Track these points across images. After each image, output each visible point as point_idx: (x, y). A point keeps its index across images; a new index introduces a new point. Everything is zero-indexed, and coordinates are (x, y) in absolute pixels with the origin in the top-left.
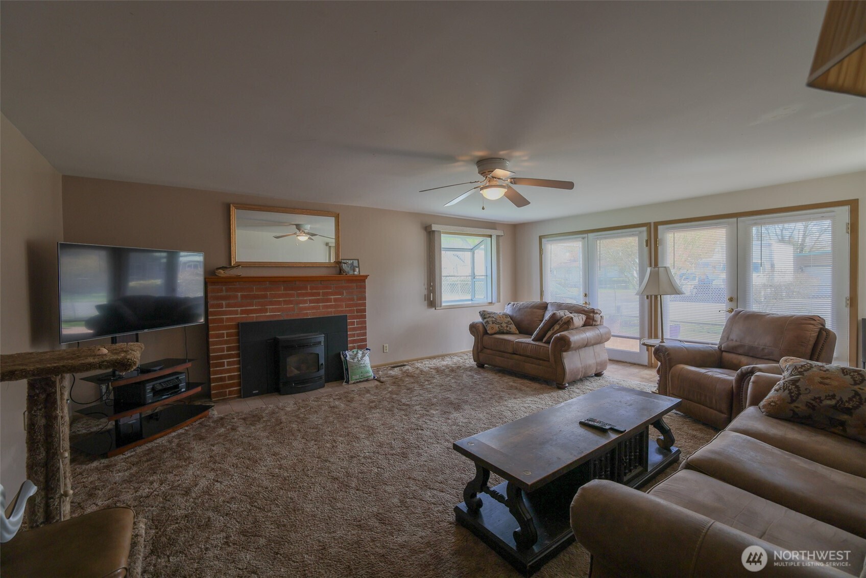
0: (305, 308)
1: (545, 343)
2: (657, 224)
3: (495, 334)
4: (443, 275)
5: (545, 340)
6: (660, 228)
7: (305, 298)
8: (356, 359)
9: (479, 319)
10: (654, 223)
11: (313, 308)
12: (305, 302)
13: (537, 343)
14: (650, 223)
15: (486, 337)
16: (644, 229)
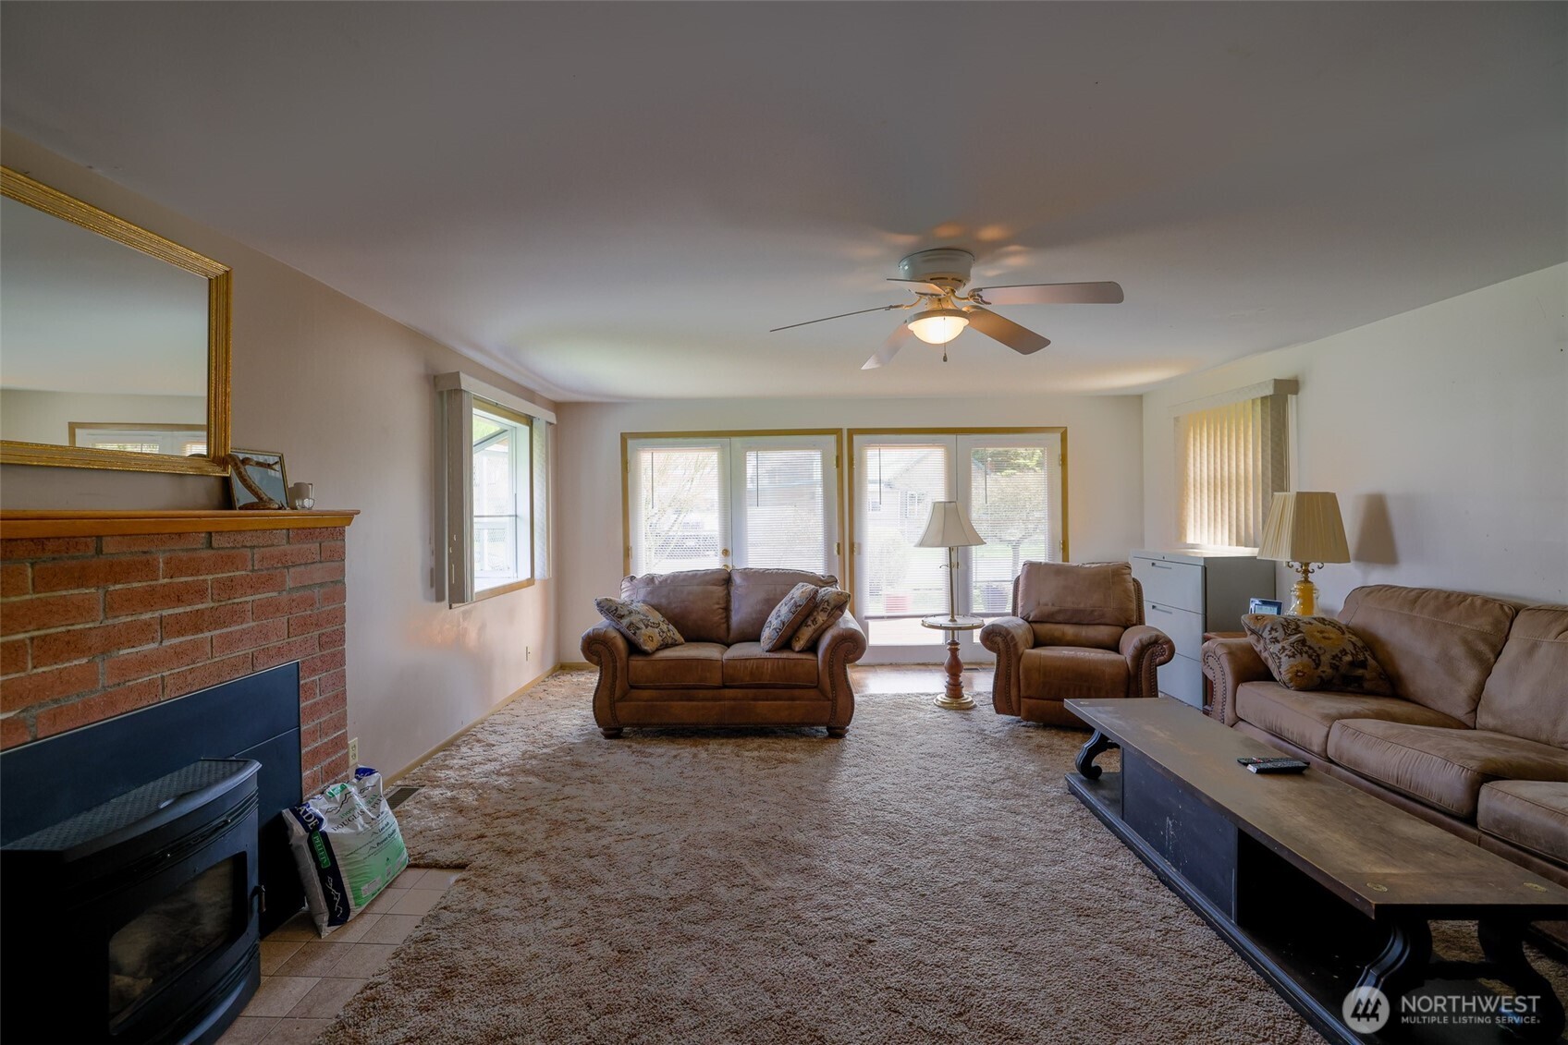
0: (145, 663)
1: (800, 652)
2: (852, 432)
3: (658, 650)
4: (475, 514)
5: (798, 646)
6: (856, 438)
7: (146, 616)
8: (360, 819)
9: (600, 622)
10: (848, 429)
11: (178, 653)
12: (144, 631)
13: (784, 655)
14: (841, 429)
15: (637, 662)
16: (832, 438)
